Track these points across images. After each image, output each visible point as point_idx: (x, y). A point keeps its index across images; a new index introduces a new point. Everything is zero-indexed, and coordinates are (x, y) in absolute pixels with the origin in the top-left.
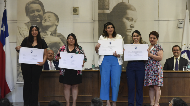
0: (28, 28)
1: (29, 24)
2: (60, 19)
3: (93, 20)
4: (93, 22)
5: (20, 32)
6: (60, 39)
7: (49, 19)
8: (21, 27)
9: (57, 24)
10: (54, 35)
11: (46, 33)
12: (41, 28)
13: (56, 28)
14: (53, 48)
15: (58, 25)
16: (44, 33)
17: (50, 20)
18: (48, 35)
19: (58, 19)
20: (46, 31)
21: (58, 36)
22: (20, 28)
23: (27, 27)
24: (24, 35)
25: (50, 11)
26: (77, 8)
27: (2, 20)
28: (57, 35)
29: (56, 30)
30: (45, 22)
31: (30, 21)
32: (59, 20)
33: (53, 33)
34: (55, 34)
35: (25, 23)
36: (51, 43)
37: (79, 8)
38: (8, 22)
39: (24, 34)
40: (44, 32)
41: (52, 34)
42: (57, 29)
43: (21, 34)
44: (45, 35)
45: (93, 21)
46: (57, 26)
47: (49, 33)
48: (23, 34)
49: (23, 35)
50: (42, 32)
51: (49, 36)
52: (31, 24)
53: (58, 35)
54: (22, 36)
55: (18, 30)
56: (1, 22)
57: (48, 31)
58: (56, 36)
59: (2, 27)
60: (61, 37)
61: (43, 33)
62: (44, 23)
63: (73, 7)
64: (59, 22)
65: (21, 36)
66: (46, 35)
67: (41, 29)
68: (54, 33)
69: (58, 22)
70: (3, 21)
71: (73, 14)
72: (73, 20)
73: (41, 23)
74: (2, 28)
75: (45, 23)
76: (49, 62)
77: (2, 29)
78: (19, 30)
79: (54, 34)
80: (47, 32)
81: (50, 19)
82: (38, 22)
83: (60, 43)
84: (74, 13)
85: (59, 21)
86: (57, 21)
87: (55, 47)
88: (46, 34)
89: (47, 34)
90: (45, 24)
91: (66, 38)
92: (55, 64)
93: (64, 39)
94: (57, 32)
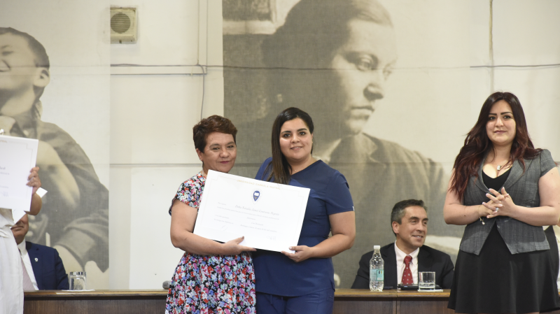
2: (51, 61)
3: (200, 64)
4: (201, 72)
6: (56, 149)
7: (5, 62)
9: (39, 83)
10: (26, 132)
13: (37, 100)
15: (45, 89)
17: (9, 67)
19: (43, 62)
21: (46, 138)
25: (7, 26)
26: (130, 14)
28: (40, 130)
29: (34, 110)
32: (47, 66)
33: (21, 125)
34: (32, 130)
37: (139, 10)
41: (17, 130)
42: (40, 105)
45: (199, 70)
46: (39, 91)
47: (4, 123)
53: (47, 131)
57: (1, 114)
58: (35, 137)
60: (58, 142)
63: (111, 9)
64: (47, 75)
68: (28, 125)
69: (44, 75)
71: (113, 41)
72: (112, 65)
79: (27, 127)
81: (11, 59)
83: (52, 168)
84: (117, 35)
85: (51, 70)
86: (41, 69)
91: (78, 145)
92: (36, 260)
93: (72, 150)
94: (38, 117)
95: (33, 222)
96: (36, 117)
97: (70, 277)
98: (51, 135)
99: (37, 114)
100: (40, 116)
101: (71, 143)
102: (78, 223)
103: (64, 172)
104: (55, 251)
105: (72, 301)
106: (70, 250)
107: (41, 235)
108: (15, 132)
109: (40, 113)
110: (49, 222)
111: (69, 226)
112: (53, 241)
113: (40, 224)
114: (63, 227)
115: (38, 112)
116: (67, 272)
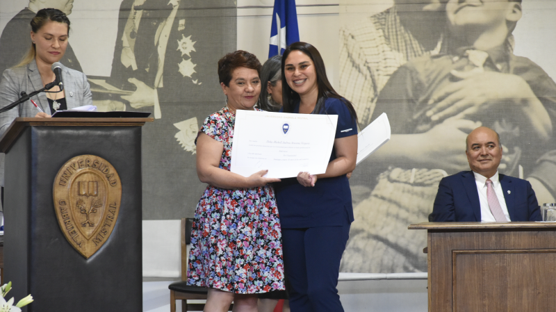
0: (385, 36)
1: (391, 17)
5: (349, 56)
6: (528, 82)
8: (353, 34)
9: (511, 17)
10: (499, 66)
11: (463, 56)
12: (442, 35)
13: (510, 34)
14: (497, 124)
15: (518, 23)
16: (456, 58)
17: (481, 2)
18: (474, 66)
20: (464, 48)
21: (519, 71)
22: (353, 37)
23: (382, 34)
24: (369, 68)
27: (273, 5)
28: (513, 64)
29: (507, 44)
30: (460, 8)
31: (396, 4)
32: (520, 0)
33: (494, 59)
34: (505, 63)
35: (375, 16)
36: (485, 104)
38: (299, 10)
39: (370, 65)
40: (455, 54)
41: (490, 64)
42: (512, 39)
43: (358, 61)
44: (460, 69)
46: (511, 25)
47: (477, 57)
48: (366, 62)
49: (364, 69)
50: (448, 54)
51: (481, 70)
52: (398, 18)
53: (520, 65)
54: (359, 71)
55: (342, 45)
56: (271, 11)
57: (474, 49)
58: (508, 70)
59: (274, 32)
60: (531, 75)
61: (451, 59)
62: (456, 12)
64: (520, 9)
65: (355, 72)
66: (466, 68)
67: (444, 41)
68: (501, 59)
69: (516, 10)
70: (277, 8)
73: (442, 12)
74: (275, 37)
75: (460, 13)
76: (480, 181)
77: (274, 41)
78: (346, 45)
79: (499, 61)
80: (468, 52)
82: (428, 12)
83: (525, 102)
86: (513, 4)
87: (504, 121)
88: (463, 61)
89: (469, 61)
90: (459, 18)
91: (550, 79)
92: (509, 192)
93: (545, 83)
94: (511, 51)
95: (506, 154)
96: (509, 51)
97: (543, 208)
98: (525, 68)
99: (510, 48)
100: (512, 50)
101: (544, 76)
102: (551, 155)
103: (537, 105)
104: (528, 182)
105: (545, 232)
106: (542, 182)
107: (514, 167)
108: (488, 66)
109: (513, 47)
110: (522, 154)
111: (543, 158)
112: (526, 173)
113: (513, 156)
114: (536, 159)
115: (511, 46)
116: (540, 203)
